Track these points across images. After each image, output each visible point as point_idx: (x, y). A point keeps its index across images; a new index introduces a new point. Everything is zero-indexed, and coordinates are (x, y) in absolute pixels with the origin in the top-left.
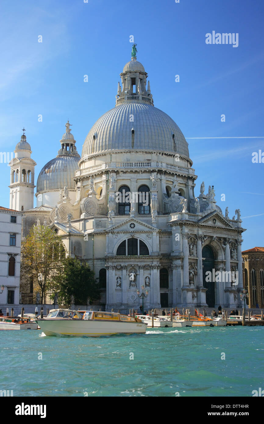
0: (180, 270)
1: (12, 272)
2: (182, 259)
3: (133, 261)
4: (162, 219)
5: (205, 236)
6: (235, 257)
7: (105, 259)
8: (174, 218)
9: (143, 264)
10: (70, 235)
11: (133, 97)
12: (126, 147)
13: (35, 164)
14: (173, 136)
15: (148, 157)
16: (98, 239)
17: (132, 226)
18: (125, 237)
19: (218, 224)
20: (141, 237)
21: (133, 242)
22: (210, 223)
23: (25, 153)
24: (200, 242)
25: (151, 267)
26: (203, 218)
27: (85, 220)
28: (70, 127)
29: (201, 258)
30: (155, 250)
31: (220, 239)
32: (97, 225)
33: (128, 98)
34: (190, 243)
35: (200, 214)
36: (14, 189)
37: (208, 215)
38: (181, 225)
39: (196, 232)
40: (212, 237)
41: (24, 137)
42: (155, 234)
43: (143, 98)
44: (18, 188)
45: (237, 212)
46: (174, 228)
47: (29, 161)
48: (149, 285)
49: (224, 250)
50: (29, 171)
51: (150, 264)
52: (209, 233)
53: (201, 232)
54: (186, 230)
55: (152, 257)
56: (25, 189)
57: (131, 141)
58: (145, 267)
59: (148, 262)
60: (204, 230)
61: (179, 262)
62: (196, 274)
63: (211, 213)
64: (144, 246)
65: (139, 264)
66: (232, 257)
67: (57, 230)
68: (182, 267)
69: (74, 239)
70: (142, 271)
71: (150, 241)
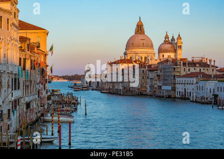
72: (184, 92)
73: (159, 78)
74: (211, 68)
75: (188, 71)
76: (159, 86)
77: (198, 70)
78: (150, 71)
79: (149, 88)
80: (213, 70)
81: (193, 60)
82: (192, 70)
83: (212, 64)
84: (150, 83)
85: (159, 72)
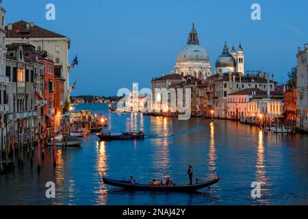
72: (236, 112)
73: (209, 96)
74: (269, 84)
75: (241, 87)
76: (209, 106)
77: (253, 86)
78: (199, 87)
79: (198, 108)
80: (271, 86)
81: (248, 75)
82: (246, 86)
83: (270, 78)
84: (199, 103)
85: (208, 89)
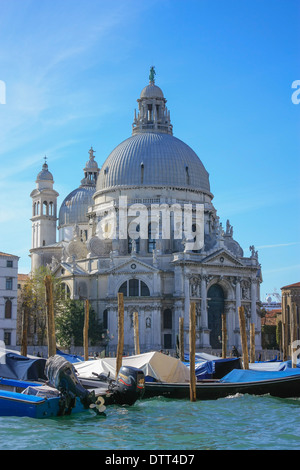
0: (181, 311)
1: (8, 315)
2: (183, 300)
3: (134, 303)
4: (166, 259)
5: (210, 276)
6: (248, 296)
7: (107, 300)
8: (176, 258)
9: (144, 305)
10: (74, 276)
11: (148, 125)
12: (135, 183)
13: (57, 195)
14: (187, 168)
15: (158, 192)
16: (102, 280)
17: (134, 266)
18: (126, 278)
19: (227, 262)
20: (142, 278)
21: (134, 283)
22: (217, 262)
23: (47, 183)
24: (204, 282)
25: (152, 308)
26: (208, 257)
27: (91, 260)
28: (94, 154)
29: (205, 298)
30: (156, 291)
31: (229, 277)
32: (101, 265)
33: (144, 127)
34: (193, 282)
35: (204, 253)
36: (36, 223)
37: (214, 254)
38: (182, 265)
39: (199, 272)
40: (219, 276)
41: (45, 165)
42: (155, 274)
43: (159, 127)
44: (39, 222)
45: (252, 248)
46: (176, 268)
47: (50, 192)
48: (150, 327)
49: (235, 289)
50: (51, 203)
51: (150, 305)
52: (216, 272)
53: (205, 272)
54: (187, 270)
55: (152, 298)
56: (47, 221)
57: (140, 176)
58: (145, 308)
59: (148, 303)
60: (209, 269)
61: (179, 303)
62: (199, 315)
63: (218, 252)
64: (144, 287)
65: (140, 305)
66: (243, 296)
67: (63, 271)
68: (183, 308)
69: (79, 279)
70: (142, 312)
71: (151, 282)
